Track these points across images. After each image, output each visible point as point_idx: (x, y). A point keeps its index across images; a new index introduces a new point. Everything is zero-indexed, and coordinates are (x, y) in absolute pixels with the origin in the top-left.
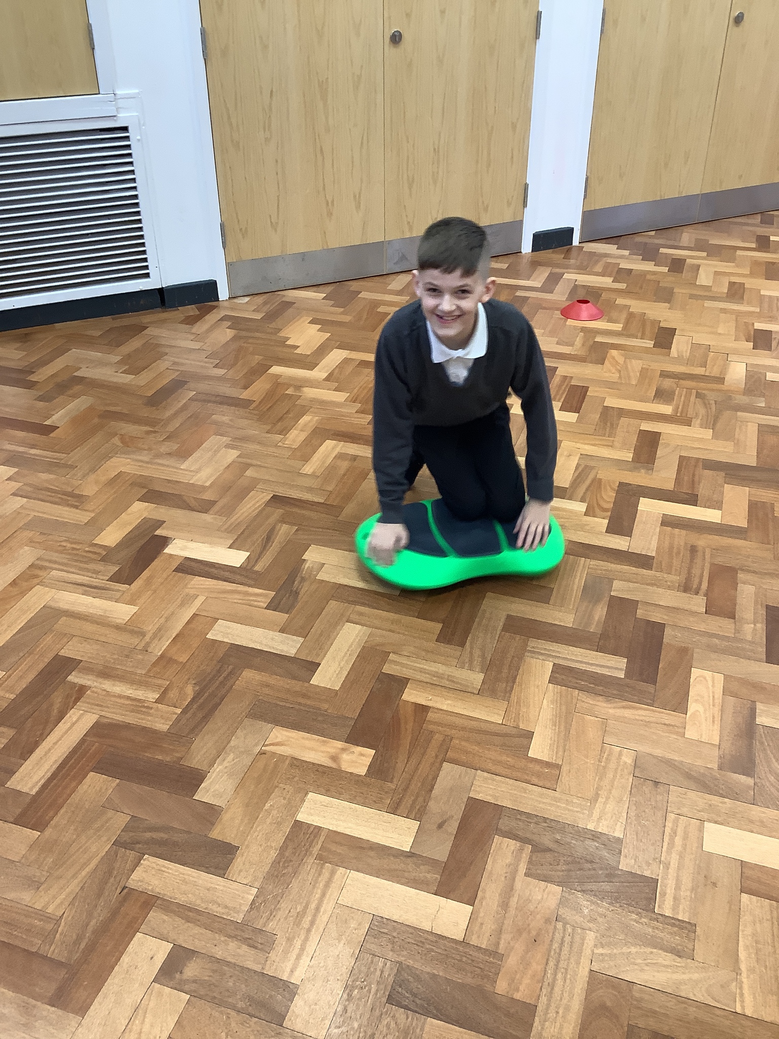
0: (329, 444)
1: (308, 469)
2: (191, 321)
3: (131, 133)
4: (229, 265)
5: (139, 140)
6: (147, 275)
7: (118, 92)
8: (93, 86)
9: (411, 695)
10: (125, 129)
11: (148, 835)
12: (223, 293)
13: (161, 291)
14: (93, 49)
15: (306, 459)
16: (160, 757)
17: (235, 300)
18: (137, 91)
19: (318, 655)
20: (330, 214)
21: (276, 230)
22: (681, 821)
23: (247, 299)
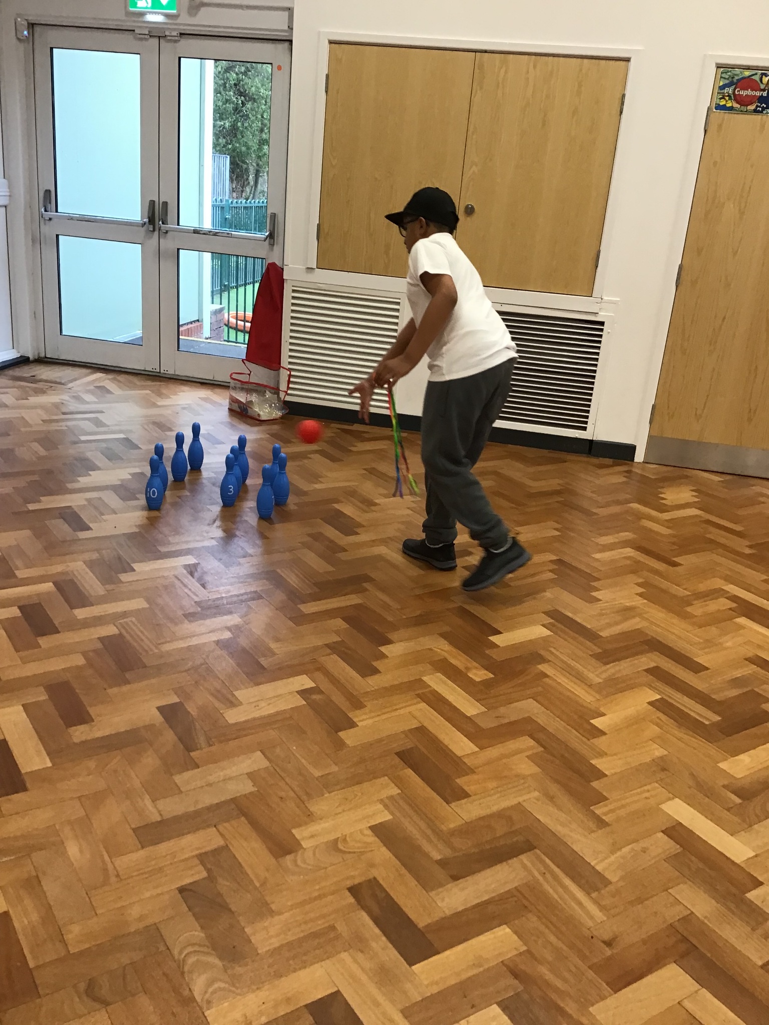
0: (629, 550)
1: (598, 556)
2: (601, 466)
3: (605, 328)
4: (650, 437)
5: (609, 333)
6: (585, 429)
7: (605, 298)
8: (589, 293)
9: (543, 667)
10: (602, 323)
11: (343, 649)
12: (639, 456)
13: (591, 441)
14: (597, 267)
15: (601, 551)
16: (377, 628)
17: (647, 465)
18: (618, 299)
19: (505, 630)
20: (750, 420)
21: (698, 421)
22: (660, 790)
23: (657, 466)
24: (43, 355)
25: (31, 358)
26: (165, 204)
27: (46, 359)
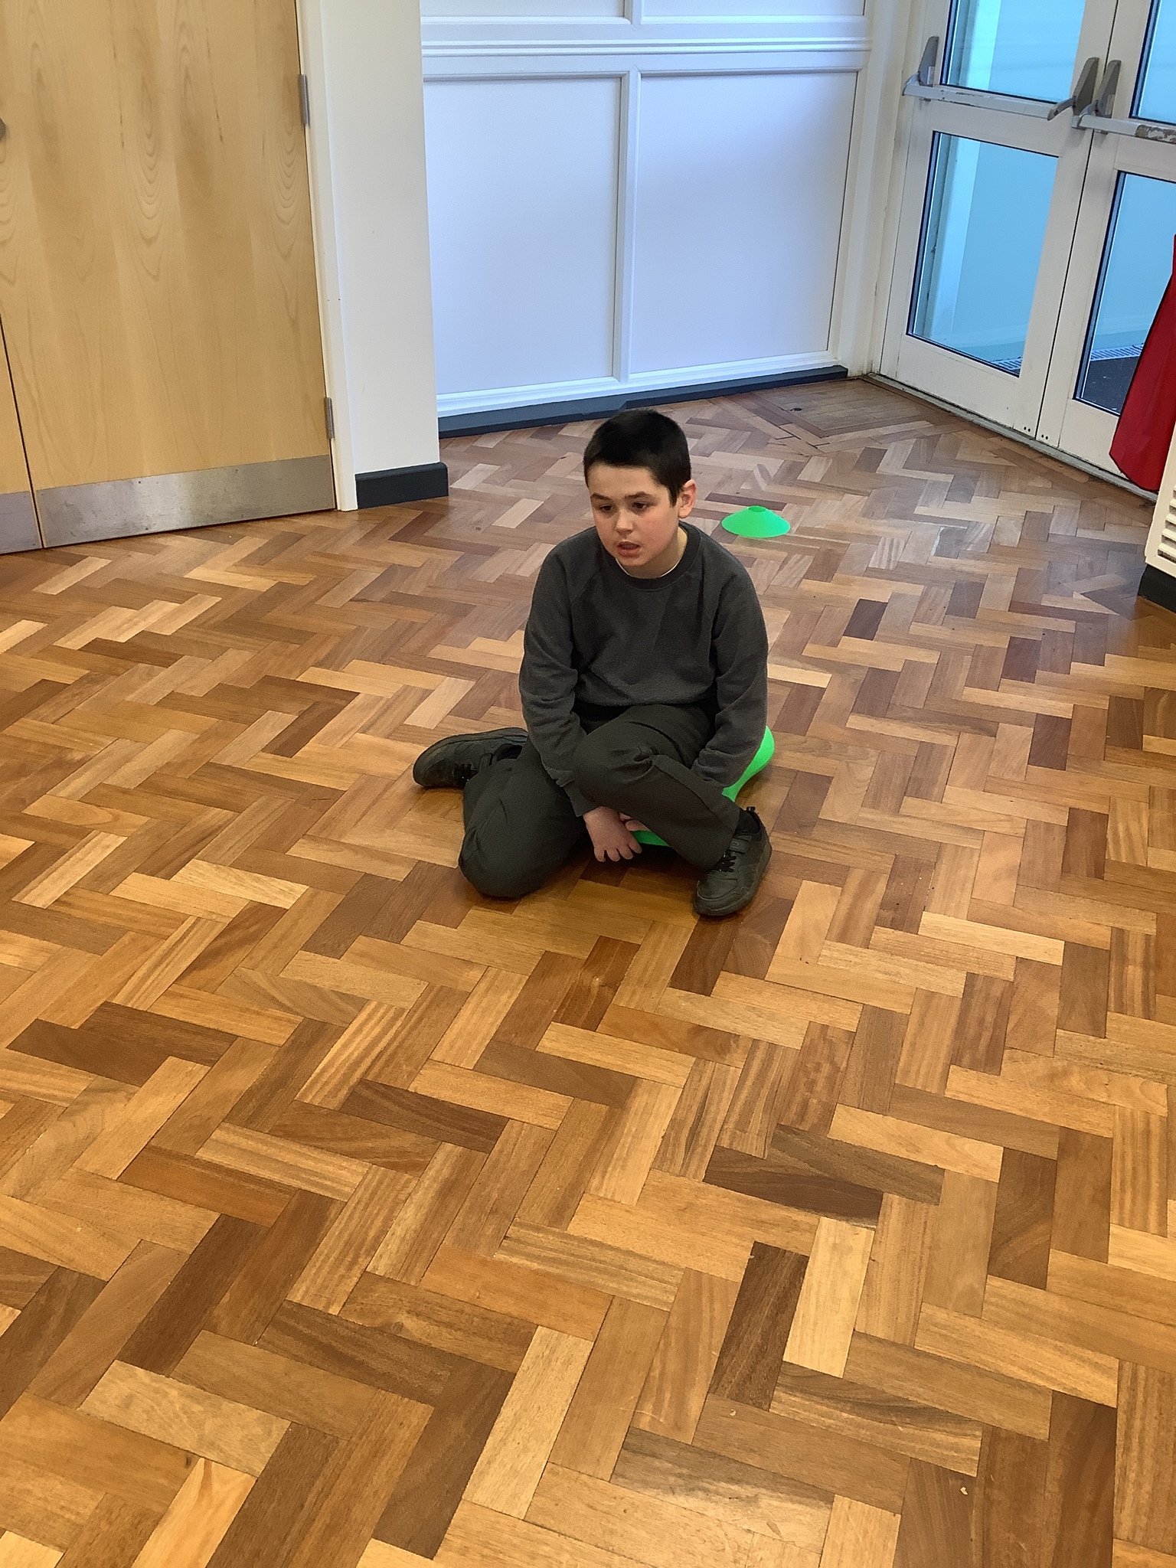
24: (876, 369)
25: (853, 371)
26: (1118, 64)
27: (877, 378)
